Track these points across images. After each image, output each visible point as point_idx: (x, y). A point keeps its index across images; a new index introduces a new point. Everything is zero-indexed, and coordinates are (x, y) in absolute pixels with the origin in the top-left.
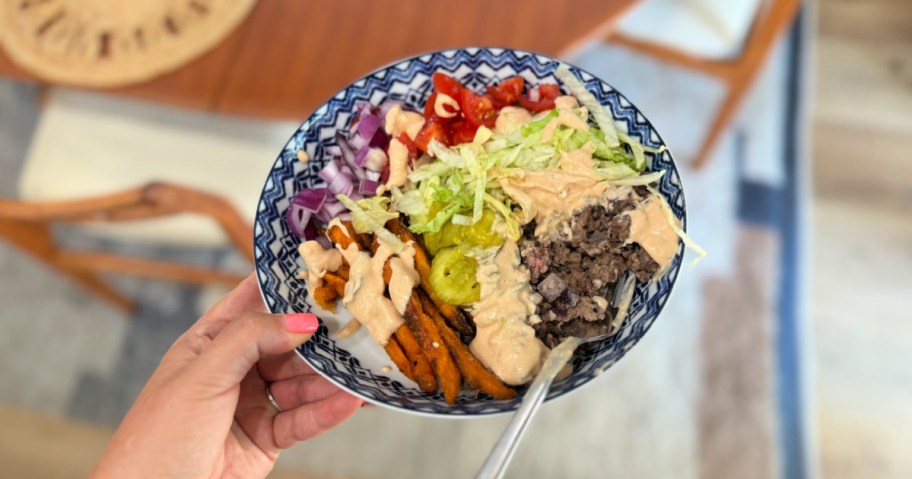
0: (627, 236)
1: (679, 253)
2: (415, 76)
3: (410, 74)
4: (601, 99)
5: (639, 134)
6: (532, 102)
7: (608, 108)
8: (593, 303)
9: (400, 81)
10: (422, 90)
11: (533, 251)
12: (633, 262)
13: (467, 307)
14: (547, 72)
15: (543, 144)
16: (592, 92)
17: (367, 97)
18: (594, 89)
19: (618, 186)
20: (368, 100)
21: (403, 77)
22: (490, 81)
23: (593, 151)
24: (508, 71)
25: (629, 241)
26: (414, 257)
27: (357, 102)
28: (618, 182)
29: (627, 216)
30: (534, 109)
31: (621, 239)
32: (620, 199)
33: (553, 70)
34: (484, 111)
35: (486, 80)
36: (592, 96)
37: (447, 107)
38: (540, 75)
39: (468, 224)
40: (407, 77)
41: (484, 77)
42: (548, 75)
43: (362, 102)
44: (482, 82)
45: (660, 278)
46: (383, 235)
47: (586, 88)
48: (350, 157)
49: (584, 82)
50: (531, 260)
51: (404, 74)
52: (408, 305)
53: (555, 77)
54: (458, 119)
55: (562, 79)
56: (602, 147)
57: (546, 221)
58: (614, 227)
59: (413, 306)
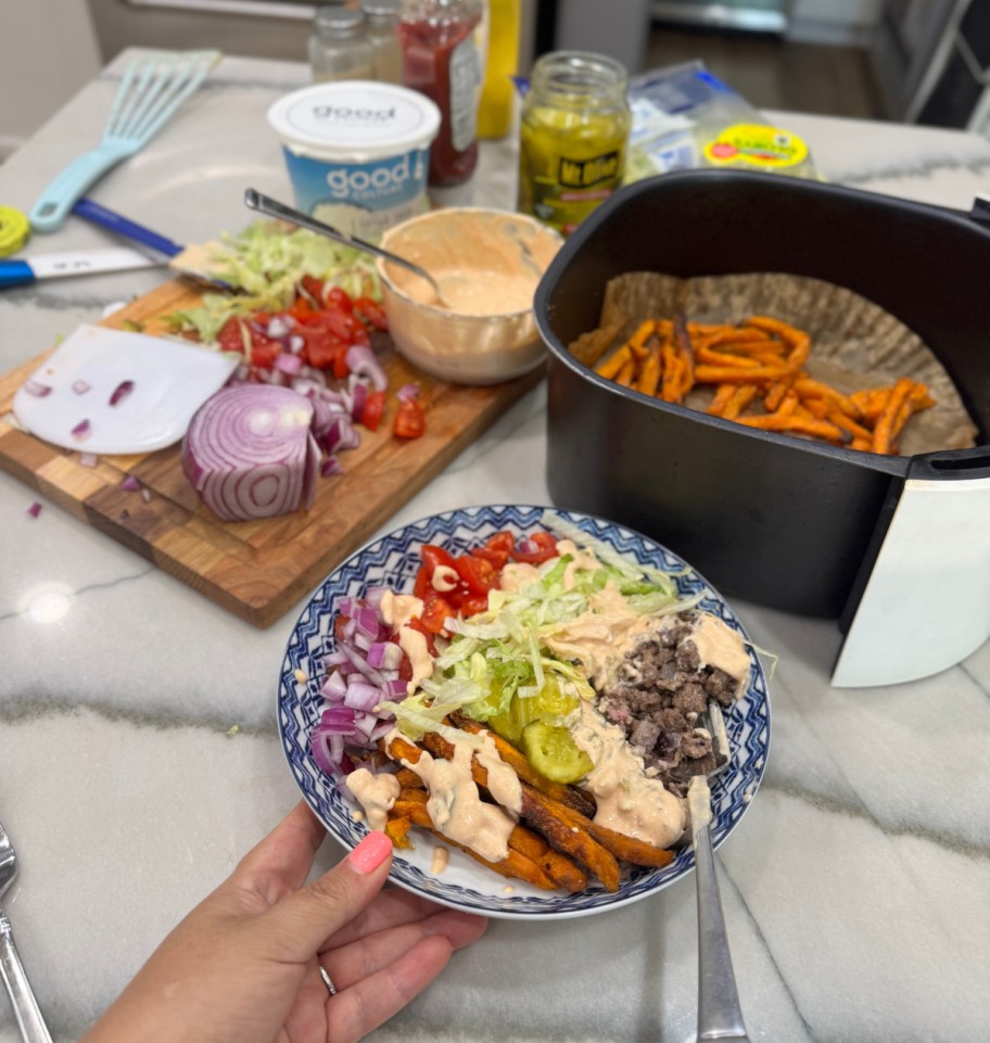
0: (699, 661)
1: (754, 663)
2: (389, 556)
3: (383, 555)
4: (597, 536)
5: (652, 562)
6: (532, 555)
7: (608, 543)
8: (696, 736)
9: (374, 566)
10: (397, 570)
11: (611, 704)
12: (713, 684)
13: (581, 781)
14: (532, 521)
15: (567, 593)
16: (586, 531)
17: (344, 591)
18: (588, 528)
19: (661, 617)
20: (346, 594)
21: (377, 560)
22: (470, 543)
23: (619, 587)
24: (488, 529)
25: (702, 666)
26: (496, 747)
27: (335, 599)
28: (660, 613)
29: (689, 641)
30: (536, 561)
31: (694, 666)
32: (670, 628)
33: (537, 518)
34: (487, 575)
35: (465, 544)
36: (587, 535)
37: (448, 579)
38: (524, 526)
39: (534, 695)
40: (380, 559)
41: (462, 540)
42: (533, 525)
43: (340, 598)
44: (461, 547)
45: (745, 693)
46: (450, 734)
47: (580, 527)
48: (359, 661)
49: (575, 522)
50: (614, 714)
51: (378, 556)
52: (523, 798)
53: (542, 526)
54: (460, 589)
55: (551, 525)
56: (625, 581)
57: (604, 671)
58: (684, 656)
59: (529, 797)
